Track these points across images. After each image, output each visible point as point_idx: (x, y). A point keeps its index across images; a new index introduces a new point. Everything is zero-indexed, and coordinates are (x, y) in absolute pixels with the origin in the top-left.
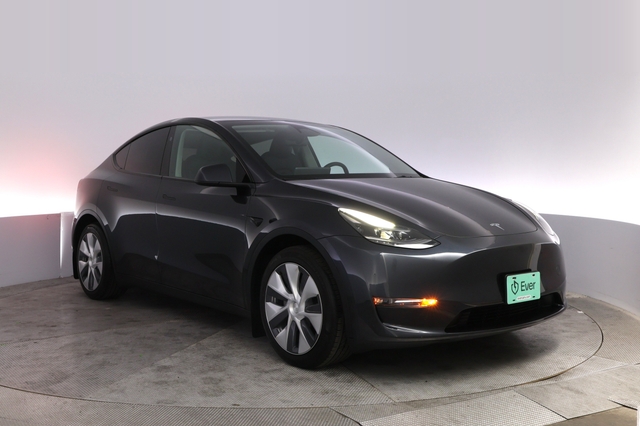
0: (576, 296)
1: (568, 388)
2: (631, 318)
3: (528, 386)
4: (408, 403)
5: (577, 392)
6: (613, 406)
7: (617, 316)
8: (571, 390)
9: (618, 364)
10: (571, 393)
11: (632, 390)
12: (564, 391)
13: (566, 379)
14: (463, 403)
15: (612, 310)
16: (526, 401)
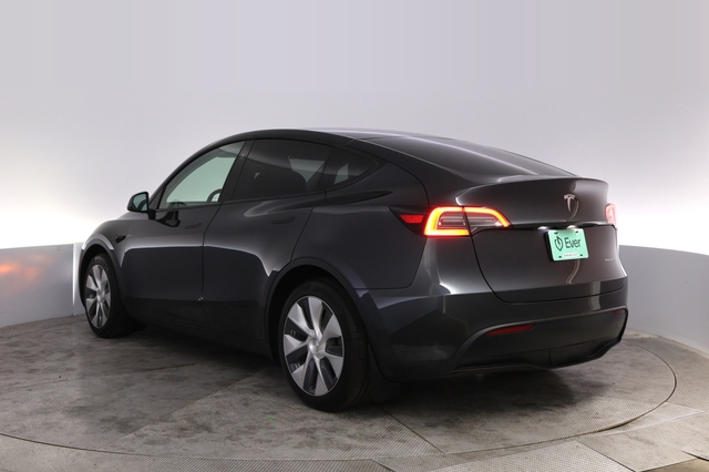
0: (646, 336)
1: (637, 439)
2: (706, 360)
3: (592, 435)
4: (459, 455)
5: (648, 442)
6: (686, 458)
7: (691, 358)
8: (641, 440)
9: (693, 411)
10: (639, 444)
12: (632, 441)
13: (634, 428)
14: (521, 454)
15: (686, 351)
16: (590, 453)
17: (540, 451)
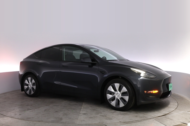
2: (186, 99)
3: (157, 118)
5: (171, 119)
6: (180, 123)
7: (182, 98)
8: (169, 119)
9: (182, 112)
10: (168, 120)
11: (186, 119)
13: (167, 116)
14: (140, 122)
15: (180, 97)
16: (157, 122)
17: (144, 122)
